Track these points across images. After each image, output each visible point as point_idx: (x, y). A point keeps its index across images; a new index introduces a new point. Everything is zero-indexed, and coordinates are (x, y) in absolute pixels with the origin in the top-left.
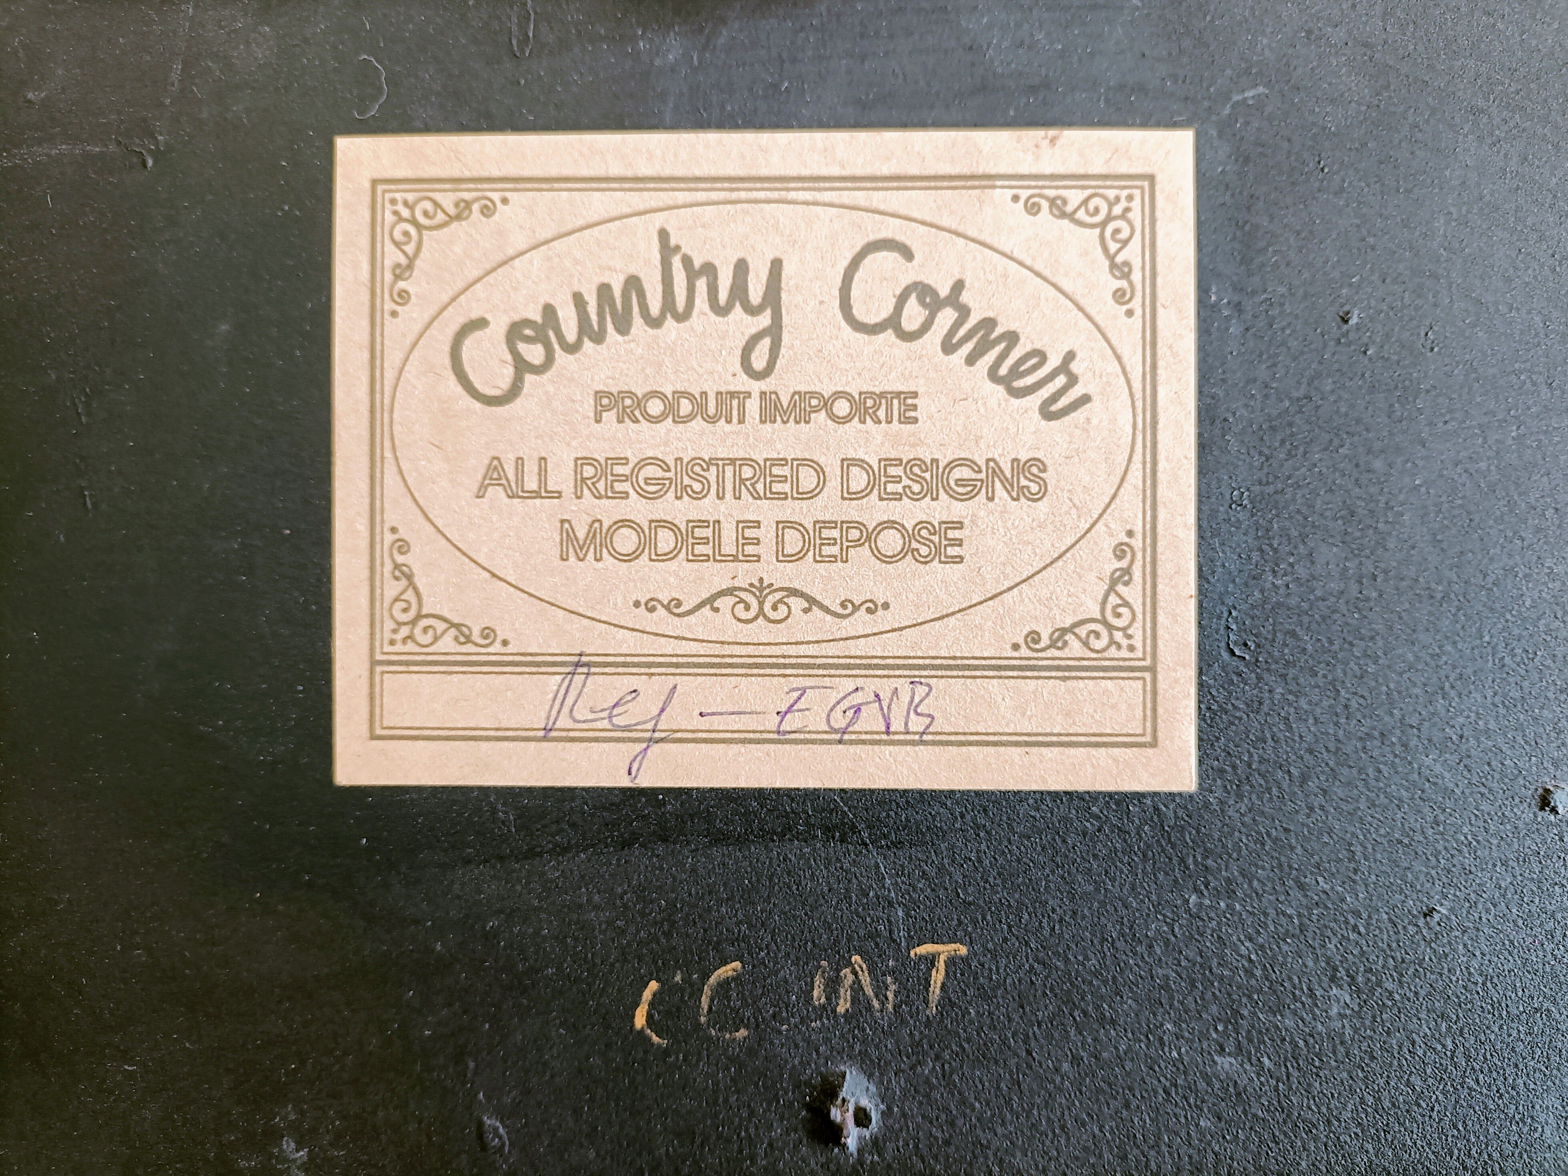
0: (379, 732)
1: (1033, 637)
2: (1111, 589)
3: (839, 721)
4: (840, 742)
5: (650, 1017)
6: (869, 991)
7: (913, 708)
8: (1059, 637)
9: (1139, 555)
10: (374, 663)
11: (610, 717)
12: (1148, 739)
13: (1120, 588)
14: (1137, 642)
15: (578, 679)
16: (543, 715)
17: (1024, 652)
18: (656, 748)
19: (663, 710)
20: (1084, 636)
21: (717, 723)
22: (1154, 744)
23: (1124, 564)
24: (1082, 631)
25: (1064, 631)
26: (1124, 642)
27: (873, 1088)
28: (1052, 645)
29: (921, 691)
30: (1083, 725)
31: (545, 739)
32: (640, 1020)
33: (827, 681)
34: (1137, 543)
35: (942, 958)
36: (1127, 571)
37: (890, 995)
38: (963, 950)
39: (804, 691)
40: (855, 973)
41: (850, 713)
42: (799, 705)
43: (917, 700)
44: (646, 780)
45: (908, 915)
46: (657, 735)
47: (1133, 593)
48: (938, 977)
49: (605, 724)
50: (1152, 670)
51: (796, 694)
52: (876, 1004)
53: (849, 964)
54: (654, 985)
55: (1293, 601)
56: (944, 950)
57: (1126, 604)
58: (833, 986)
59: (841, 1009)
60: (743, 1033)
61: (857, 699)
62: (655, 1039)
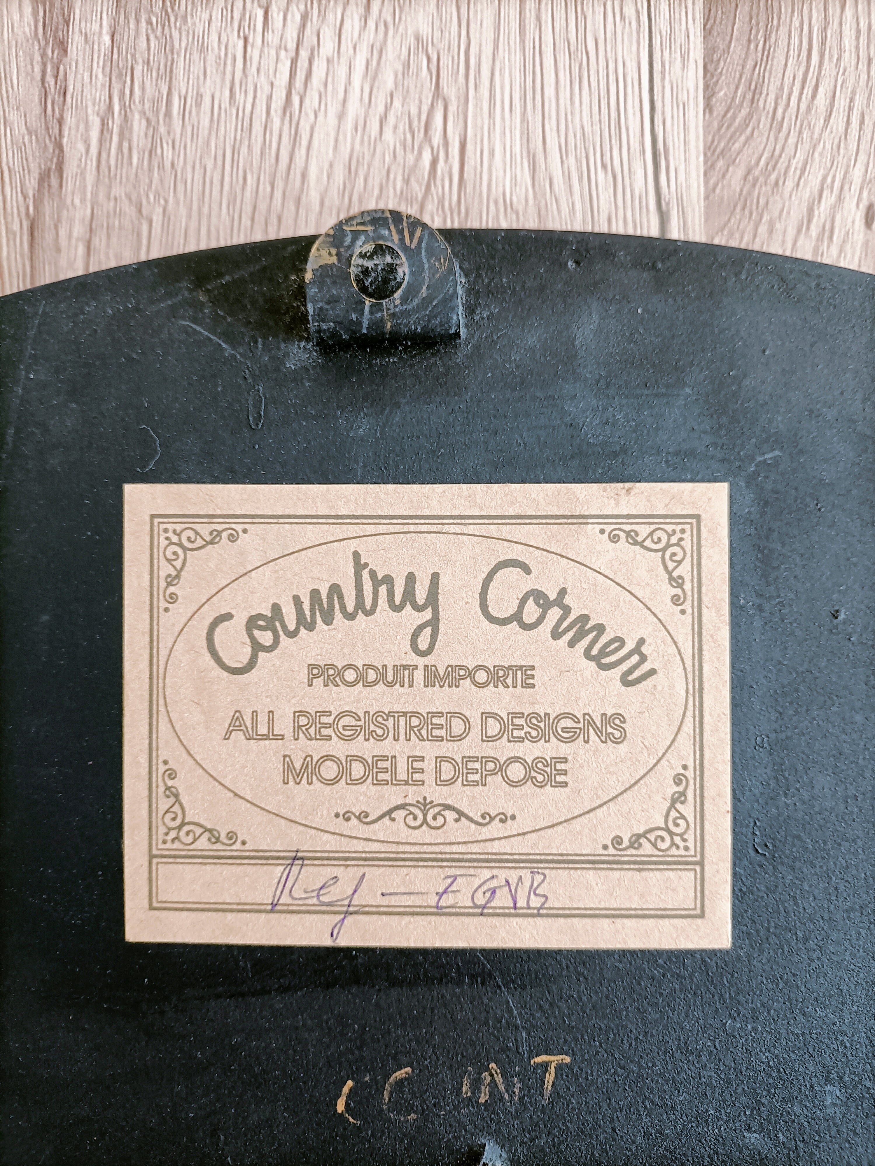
0: (155, 904)
1: (617, 840)
2: (672, 806)
3: (480, 900)
4: (482, 914)
5: (347, 1105)
6: (502, 1087)
7: (533, 890)
8: (636, 840)
9: (692, 782)
10: (151, 857)
11: (318, 896)
12: (698, 912)
13: (678, 806)
14: (691, 844)
15: (295, 869)
16: (271, 894)
17: (611, 851)
18: (350, 919)
19: (355, 891)
20: (653, 839)
21: (394, 900)
22: (702, 916)
23: (681, 789)
24: (652, 837)
25: (639, 836)
26: (681, 844)
27: (504, 1155)
28: (631, 846)
29: (538, 878)
30: (652, 903)
31: (272, 911)
32: (340, 1107)
33: (472, 871)
34: (690, 774)
35: (553, 1065)
36: (683, 794)
37: (517, 1091)
38: (568, 1059)
39: (455, 878)
40: (491, 1075)
41: (488, 895)
42: (453, 888)
43: (535, 884)
44: (343, 942)
45: (529, 1035)
46: (351, 909)
47: (687, 810)
48: (550, 1078)
49: (315, 901)
50: (701, 863)
51: (449, 881)
52: (506, 1096)
53: (488, 1069)
54: (350, 1083)
55: (800, 815)
56: (555, 1059)
57: (683, 817)
58: (476, 1084)
59: (482, 1100)
60: (413, 1116)
61: (494, 884)
62: (351, 1120)
